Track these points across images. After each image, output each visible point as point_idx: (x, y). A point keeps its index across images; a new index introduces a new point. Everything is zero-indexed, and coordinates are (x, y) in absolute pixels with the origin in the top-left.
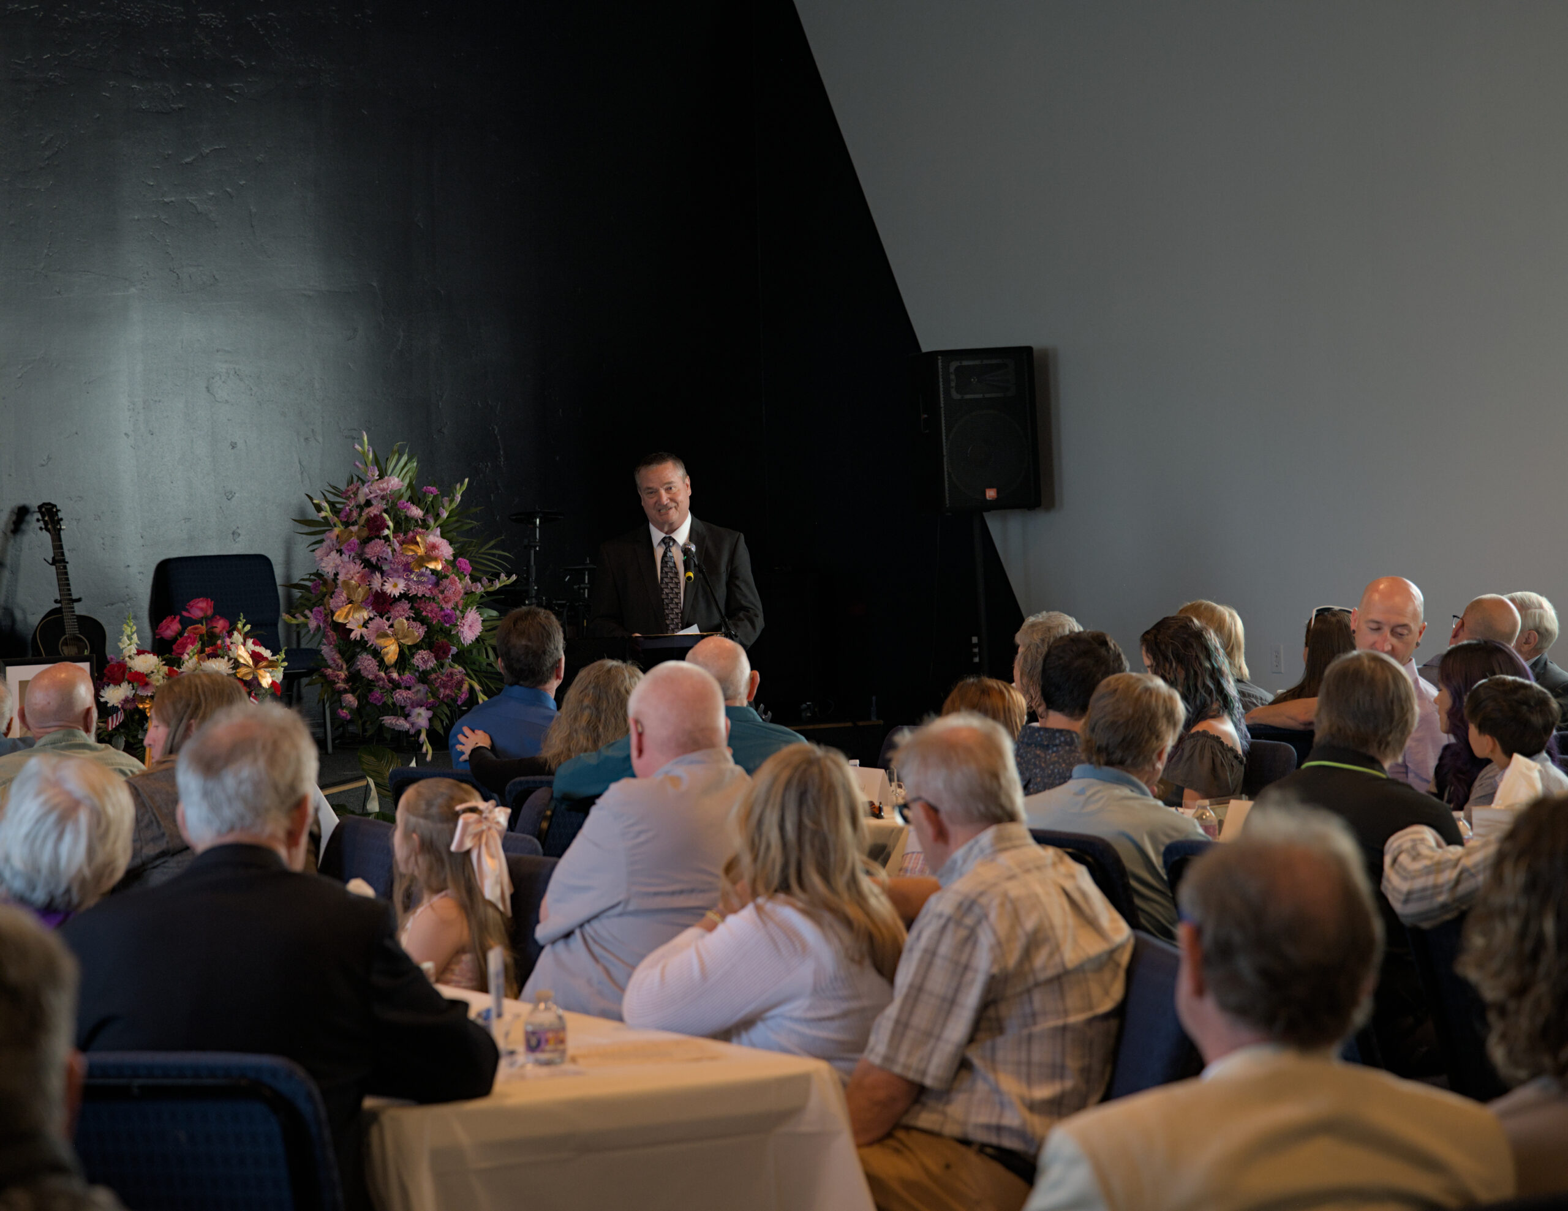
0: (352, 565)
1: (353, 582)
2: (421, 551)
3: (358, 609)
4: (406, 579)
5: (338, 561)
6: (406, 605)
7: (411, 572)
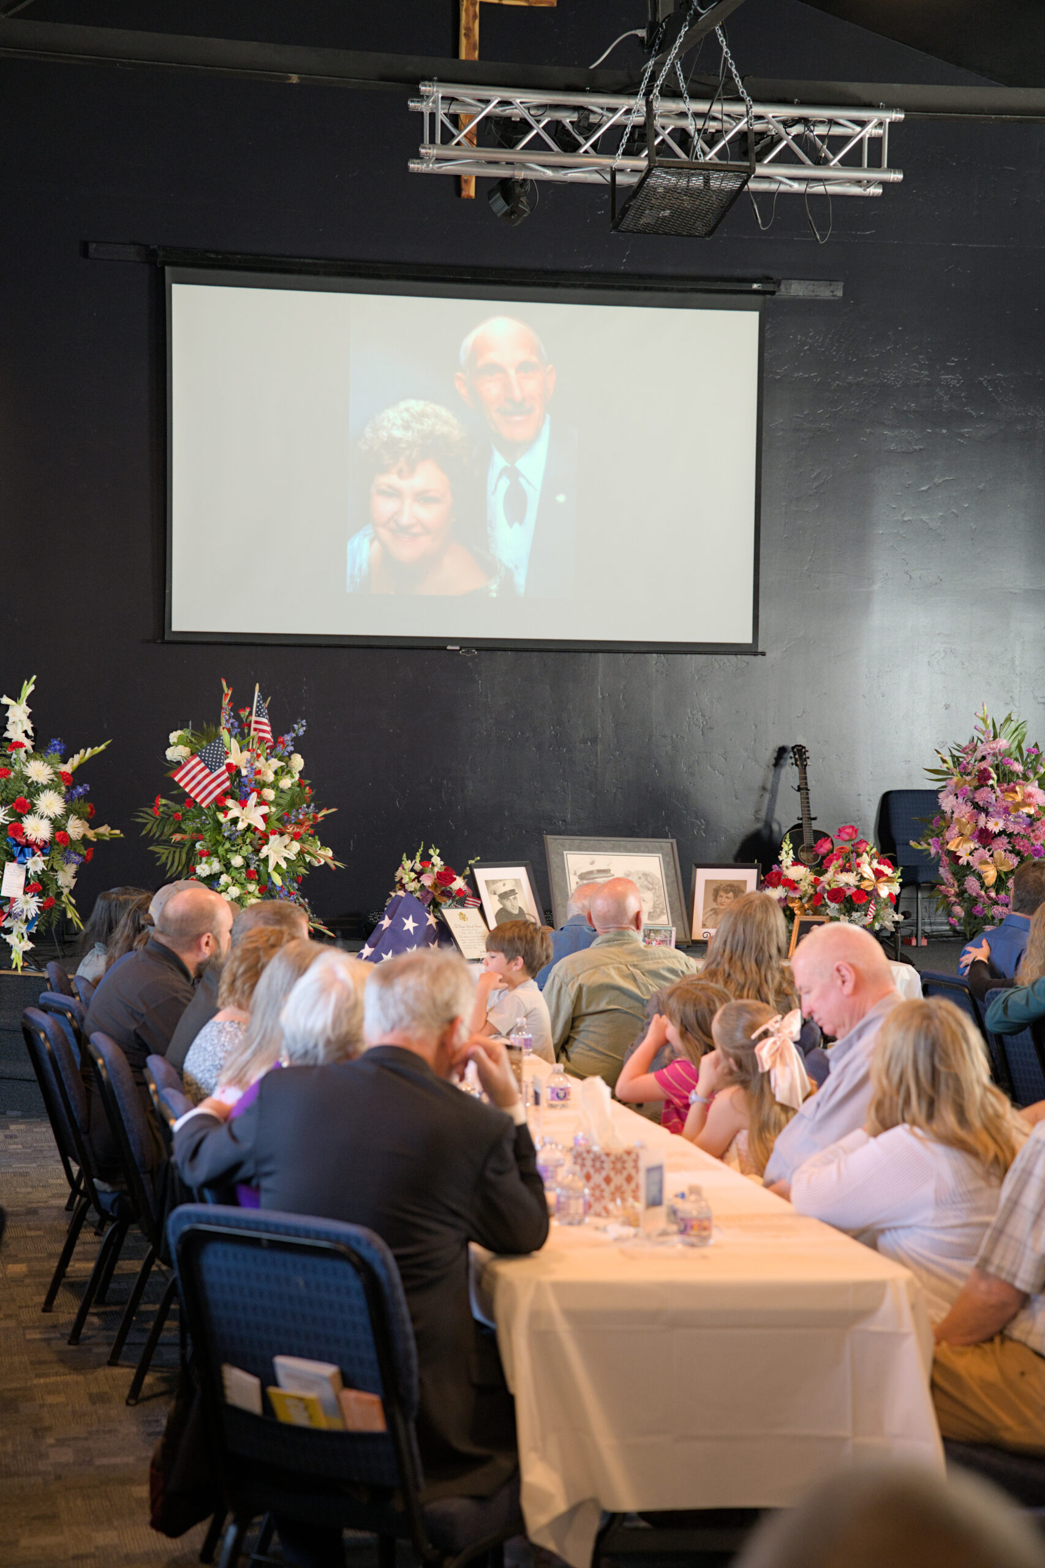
0: (964, 807)
1: (964, 820)
2: (1019, 798)
3: (967, 840)
4: (1004, 820)
5: (954, 803)
6: (1004, 840)
7: (1009, 815)
